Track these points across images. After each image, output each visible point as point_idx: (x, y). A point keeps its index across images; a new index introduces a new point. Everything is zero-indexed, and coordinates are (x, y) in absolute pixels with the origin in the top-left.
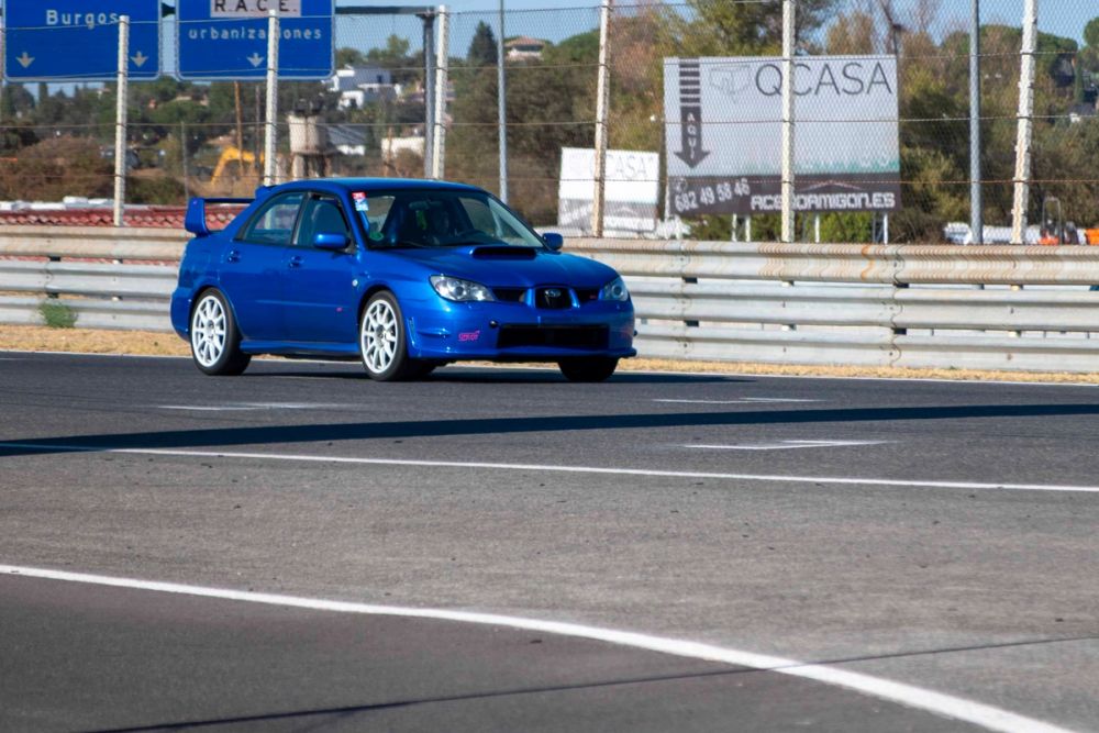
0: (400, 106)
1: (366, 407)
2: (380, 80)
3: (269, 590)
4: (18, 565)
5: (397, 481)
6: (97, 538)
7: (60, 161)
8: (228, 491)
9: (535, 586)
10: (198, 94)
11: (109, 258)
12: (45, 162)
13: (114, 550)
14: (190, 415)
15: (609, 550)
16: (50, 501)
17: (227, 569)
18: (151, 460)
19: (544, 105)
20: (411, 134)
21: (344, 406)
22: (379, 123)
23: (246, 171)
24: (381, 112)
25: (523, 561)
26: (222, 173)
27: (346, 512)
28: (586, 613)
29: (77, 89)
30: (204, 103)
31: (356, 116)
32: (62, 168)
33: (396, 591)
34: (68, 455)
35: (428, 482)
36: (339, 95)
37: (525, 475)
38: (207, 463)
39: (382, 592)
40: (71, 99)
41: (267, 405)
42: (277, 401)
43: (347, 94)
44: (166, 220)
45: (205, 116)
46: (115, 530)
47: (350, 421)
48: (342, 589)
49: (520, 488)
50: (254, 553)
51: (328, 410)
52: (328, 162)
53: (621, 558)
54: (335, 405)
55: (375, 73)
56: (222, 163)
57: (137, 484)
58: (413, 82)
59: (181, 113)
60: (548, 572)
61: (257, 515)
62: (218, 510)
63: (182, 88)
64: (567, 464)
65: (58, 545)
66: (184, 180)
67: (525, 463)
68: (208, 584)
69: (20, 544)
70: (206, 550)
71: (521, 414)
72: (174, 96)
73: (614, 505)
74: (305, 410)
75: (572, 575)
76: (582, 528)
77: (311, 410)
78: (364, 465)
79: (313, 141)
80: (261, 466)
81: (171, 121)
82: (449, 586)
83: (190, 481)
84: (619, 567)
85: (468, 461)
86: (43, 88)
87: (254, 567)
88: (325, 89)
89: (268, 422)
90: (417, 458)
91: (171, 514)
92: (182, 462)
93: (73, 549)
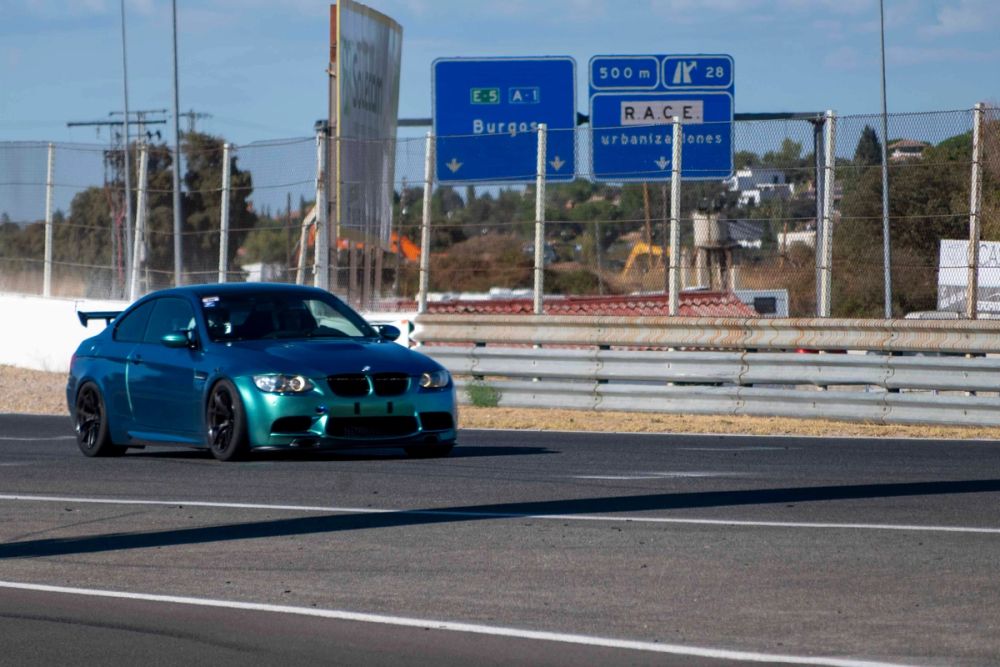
0: (794, 203)
1: (761, 475)
2: (776, 180)
3: (673, 641)
4: (446, 620)
5: (789, 542)
6: (518, 596)
7: (486, 257)
8: (636, 552)
9: (912, 635)
10: (611, 194)
11: (530, 343)
12: (473, 257)
13: (533, 606)
14: (602, 484)
15: (981, 602)
16: (475, 563)
17: (635, 622)
18: (566, 525)
19: (925, 201)
20: (804, 229)
21: (740, 474)
22: (775, 219)
23: (654, 264)
24: (778, 208)
25: (903, 613)
26: (632, 265)
27: (742, 570)
28: (960, 659)
29: (501, 192)
30: (617, 202)
31: (753, 213)
32: (488, 264)
33: (787, 642)
34: (490, 521)
35: (817, 542)
36: (738, 193)
37: (905, 534)
38: (617, 527)
39: (774, 642)
40: (496, 202)
41: (672, 474)
42: (680, 470)
43: (747, 194)
44: (581, 308)
45: (617, 215)
46: (532, 588)
47: (746, 487)
48: (738, 639)
49: (900, 547)
50: (658, 608)
51: (727, 478)
52: (729, 254)
53: (992, 608)
54: (733, 474)
55: (770, 175)
56: (632, 257)
57: (554, 546)
58: (804, 182)
59: (595, 212)
60: (925, 623)
61: (662, 574)
62: (626, 569)
63: (596, 189)
64: (944, 525)
65: (482, 602)
66: (598, 272)
67: (904, 524)
68: (618, 637)
69: (448, 602)
70: (616, 606)
71: (902, 480)
72: (589, 195)
73: (986, 561)
74: (706, 478)
75: (947, 625)
76: (956, 583)
77: (710, 478)
78: (759, 527)
79: (715, 236)
80: (665, 530)
81: (586, 219)
82: (836, 636)
83: (601, 543)
84: (992, 618)
85: (854, 522)
86: (471, 192)
87: (659, 620)
88: (726, 189)
89: (673, 489)
90: (807, 521)
91: (584, 573)
92: (594, 527)
93: (496, 606)
